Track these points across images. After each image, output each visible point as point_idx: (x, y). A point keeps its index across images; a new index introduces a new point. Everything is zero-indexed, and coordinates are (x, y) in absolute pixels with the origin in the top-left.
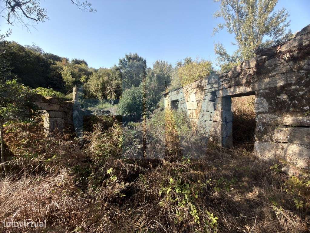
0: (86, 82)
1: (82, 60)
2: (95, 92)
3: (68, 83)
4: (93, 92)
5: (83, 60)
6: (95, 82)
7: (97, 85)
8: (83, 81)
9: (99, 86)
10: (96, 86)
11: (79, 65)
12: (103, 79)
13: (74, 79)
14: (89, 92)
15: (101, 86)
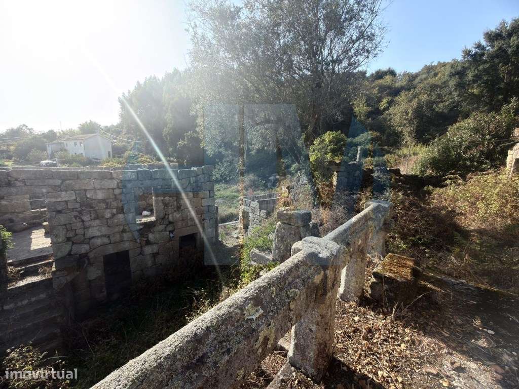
0: (388, 108)
1: (388, 68)
2: (399, 126)
3: (360, 116)
4: (397, 126)
5: (390, 68)
6: (402, 107)
7: (406, 112)
8: (383, 107)
9: (409, 115)
10: (403, 115)
11: (381, 81)
12: (419, 100)
13: (369, 109)
14: (390, 127)
15: (412, 114)
